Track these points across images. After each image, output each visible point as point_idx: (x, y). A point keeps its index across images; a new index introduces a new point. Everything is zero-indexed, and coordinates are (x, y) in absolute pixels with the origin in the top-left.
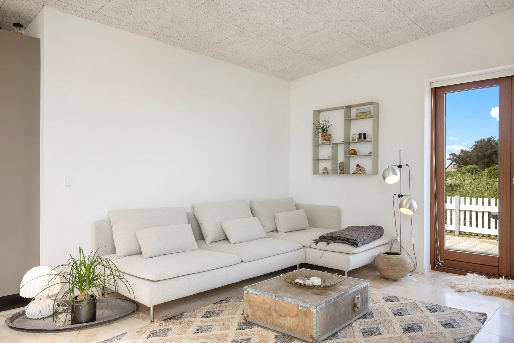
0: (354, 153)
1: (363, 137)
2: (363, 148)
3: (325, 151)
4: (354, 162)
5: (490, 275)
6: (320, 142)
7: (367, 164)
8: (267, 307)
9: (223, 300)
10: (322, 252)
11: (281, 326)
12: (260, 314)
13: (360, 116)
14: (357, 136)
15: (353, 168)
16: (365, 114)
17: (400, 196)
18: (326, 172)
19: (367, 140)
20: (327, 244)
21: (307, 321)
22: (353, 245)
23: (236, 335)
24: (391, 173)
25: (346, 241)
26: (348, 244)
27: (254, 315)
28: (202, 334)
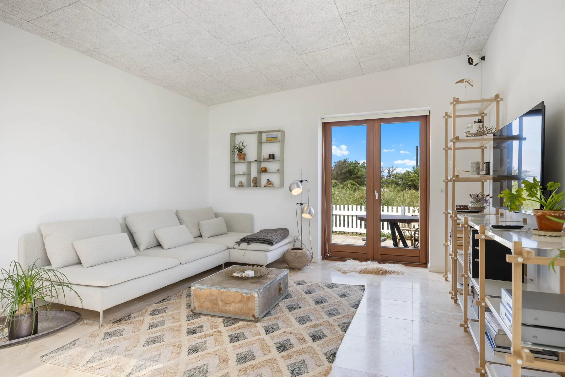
0: (265, 170)
1: (272, 157)
2: (272, 166)
3: (241, 168)
4: (264, 178)
5: (361, 260)
6: (236, 159)
7: (275, 179)
8: (213, 298)
9: (164, 299)
10: (244, 251)
11: (227, 312)
12: (207, 304)
13: (269, 140)
14: (267, 157)
15: (264, 182)
16: (274, 139)
17: (301, 204)
18: (241, 185)
19: (276, 159)
20: (248, 245)
21: (250, 304)
22: (269, 244)
23: (188, 325)
24: (296, 186)
25: (264, 241)
26: (265, 244)
27: (201, 307)
28: (156, 329)
